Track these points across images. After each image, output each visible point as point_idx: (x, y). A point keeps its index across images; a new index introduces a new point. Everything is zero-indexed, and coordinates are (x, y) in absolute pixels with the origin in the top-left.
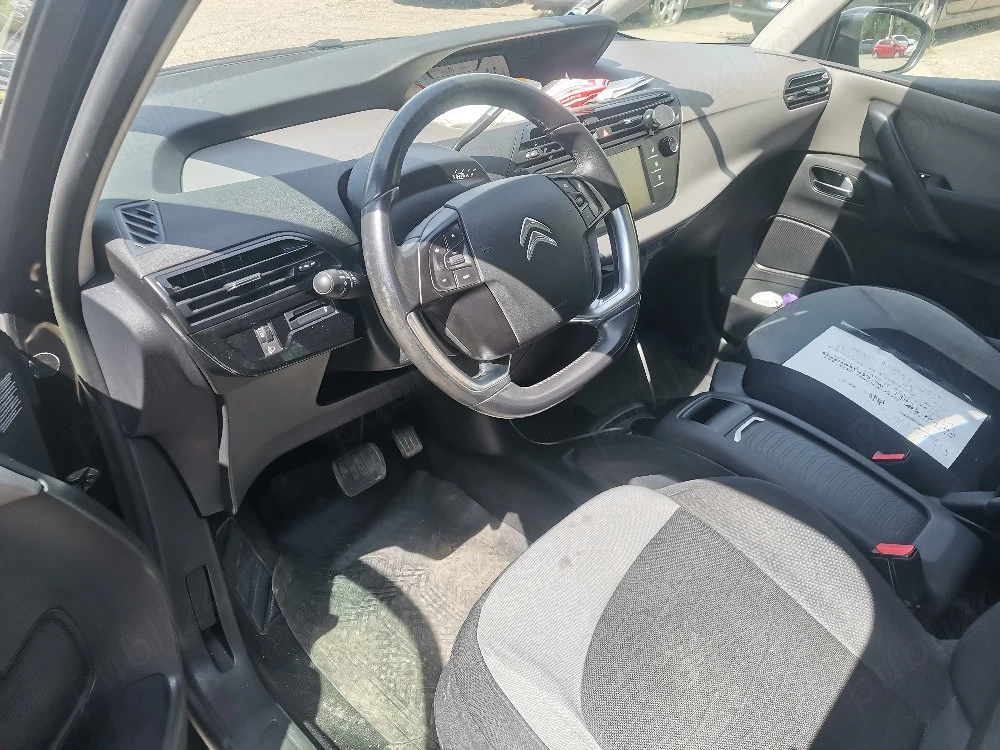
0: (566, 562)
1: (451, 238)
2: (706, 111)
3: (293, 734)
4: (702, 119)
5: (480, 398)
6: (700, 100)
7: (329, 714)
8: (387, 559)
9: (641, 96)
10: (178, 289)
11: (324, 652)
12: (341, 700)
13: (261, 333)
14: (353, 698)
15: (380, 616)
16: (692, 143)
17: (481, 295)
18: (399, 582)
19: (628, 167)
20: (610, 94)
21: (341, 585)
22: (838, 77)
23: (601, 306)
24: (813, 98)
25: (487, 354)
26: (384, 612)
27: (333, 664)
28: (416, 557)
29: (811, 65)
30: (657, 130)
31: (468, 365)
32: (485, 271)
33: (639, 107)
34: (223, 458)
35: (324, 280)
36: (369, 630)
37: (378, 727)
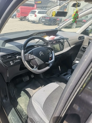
0: (44, 91)
1: (31, 53)
2: (68, 40)
3: (13, 109)
4: (67, 41)
5: (33, 71)
6: (67, 39)
7: (18, 107)
8: (28, 89)
9: (60, 38)
10: (2, 57)
11: (19, 100)
12: (20, 105)
13: (11, 62)
14: (21, 105)
15: (26, 96)
16: (66, 44)
17: (34, 60)
18: (29, 92)
19: (57, 46)
20: (56, 38)
21: (22, 92)
22: (86, 37)
23: (50, 62)
24: (82, 39)
25: (35, 66)
26: (27, 96)
27: (20, 101)
28: (32, 89)
29: (82, 35)
30: (61, 42)
31: (32, 67)
32: (35, 57)
33: (59, 39)
34: (8, 76)
35: (17, 57)
36: (25, 98)
37: (23, 109)
